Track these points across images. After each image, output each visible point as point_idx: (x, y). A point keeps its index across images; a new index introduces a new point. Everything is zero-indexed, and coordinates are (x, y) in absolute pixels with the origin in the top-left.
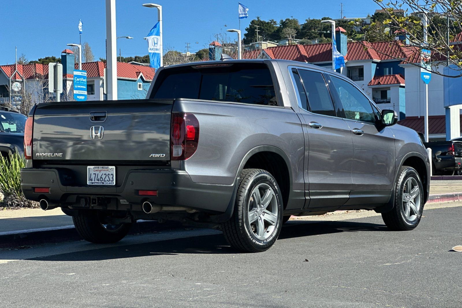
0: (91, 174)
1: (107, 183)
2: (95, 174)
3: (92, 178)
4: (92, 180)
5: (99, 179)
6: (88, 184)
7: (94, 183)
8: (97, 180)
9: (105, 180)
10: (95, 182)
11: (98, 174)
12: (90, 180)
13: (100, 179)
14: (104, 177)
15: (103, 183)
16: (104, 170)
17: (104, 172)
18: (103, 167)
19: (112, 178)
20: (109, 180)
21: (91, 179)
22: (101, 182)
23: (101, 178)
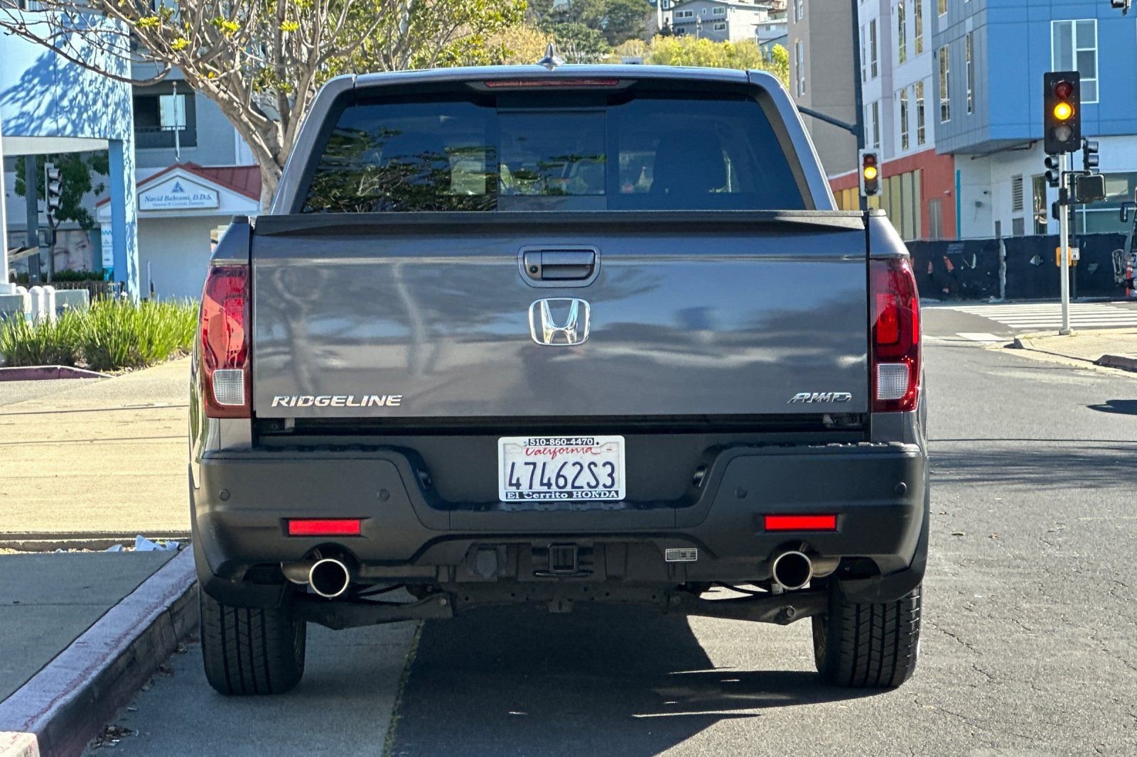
0: (513, 464)
1: (587, 494)
2: (534, 464)
3: (518, 479)
4: (518, 485)
5: (549, 479)
6: (502, 497)
7: (528, 495)
8: (542, 484)
9: (576, 484)
10: (533, 493)
11: (544, 464)
12: (511, 484)
13: (553, 481)
14: (570, 472)
15: (570, 494)
16: (572, 451)
17: (572, 458)
18: (570, 440)
19: (610, 475)
20: (593, 483)
21: (514, 481)
22: (561, 493)
23: (559, 476)
